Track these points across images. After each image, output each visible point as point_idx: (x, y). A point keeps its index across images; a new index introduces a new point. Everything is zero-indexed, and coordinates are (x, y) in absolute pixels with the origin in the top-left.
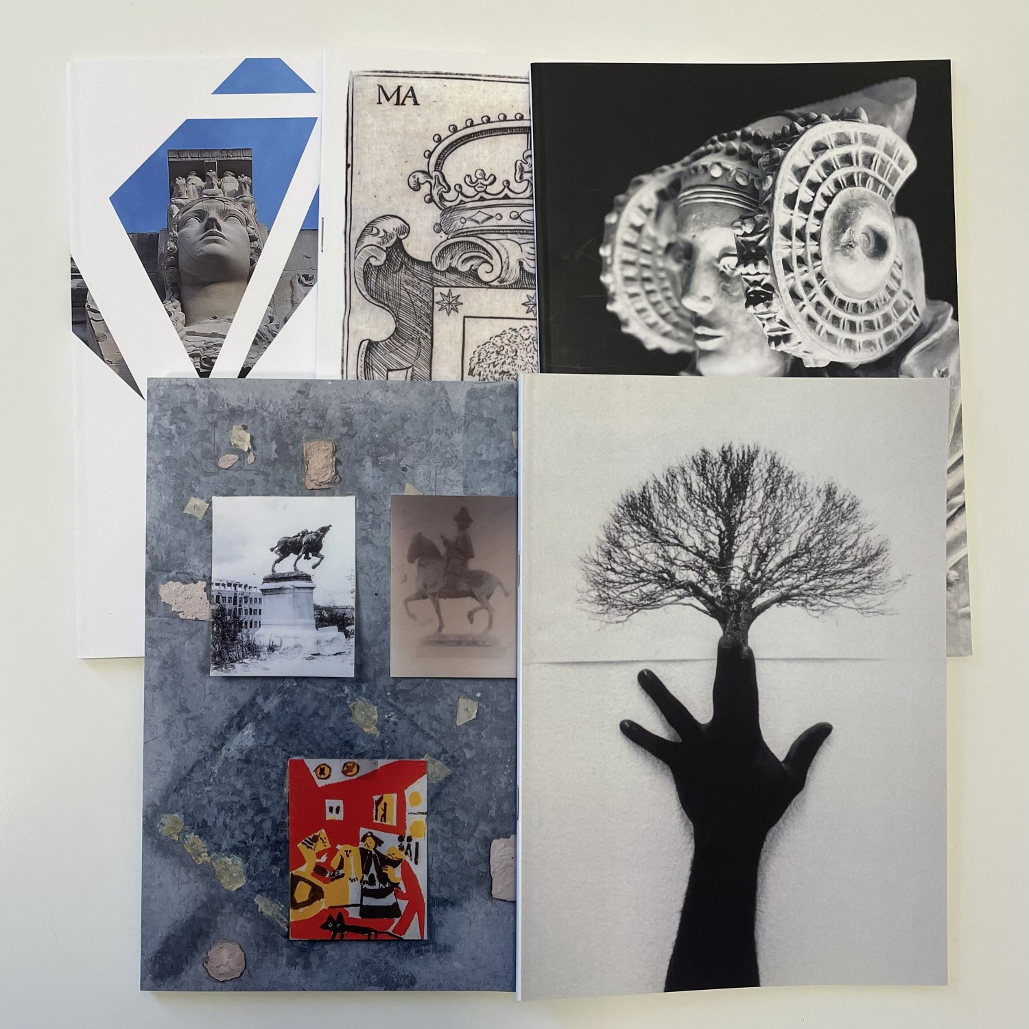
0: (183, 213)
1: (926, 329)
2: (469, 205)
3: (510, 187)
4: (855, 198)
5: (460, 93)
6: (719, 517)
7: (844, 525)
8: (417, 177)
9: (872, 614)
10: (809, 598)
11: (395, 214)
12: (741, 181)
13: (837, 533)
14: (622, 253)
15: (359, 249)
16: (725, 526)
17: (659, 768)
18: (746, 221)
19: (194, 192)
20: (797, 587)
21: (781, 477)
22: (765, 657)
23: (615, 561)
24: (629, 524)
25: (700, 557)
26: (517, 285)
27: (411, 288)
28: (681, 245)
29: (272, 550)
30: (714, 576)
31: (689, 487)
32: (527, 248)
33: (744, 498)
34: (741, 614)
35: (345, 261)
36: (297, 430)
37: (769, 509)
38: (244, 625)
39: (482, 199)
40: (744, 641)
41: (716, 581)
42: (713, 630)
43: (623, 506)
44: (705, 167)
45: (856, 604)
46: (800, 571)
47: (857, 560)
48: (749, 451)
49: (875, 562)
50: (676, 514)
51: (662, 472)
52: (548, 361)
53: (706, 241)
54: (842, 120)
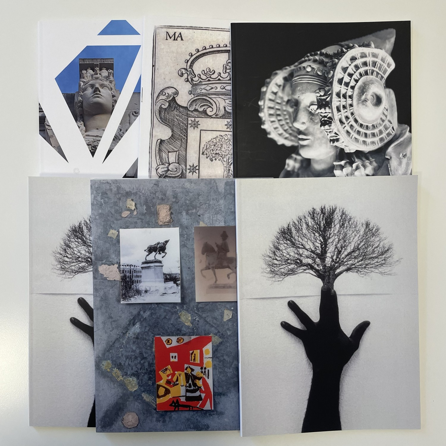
0: (85, 85)
1: (398, 136)
2: (203, 83)
3: (221, 75)
4: (368, 80)
5: (201, 35)
6: (321, 236)
7: (373, 238)
8: (182, 71)
9: (386, 275)
10: (359, 269)
11: (172, 87)
12: (319, 73)
13: (371, 241)
14: (268, 104)
15: (157, 101)
16: (323, 240)
17: (297, 341)
18: (321, 90)
19: (89, 76)
20: (354, 264)
21: (346, 219)
22: (341, 294)
23: (277, 256)
24: (283, 240)
25: (313, 253)
26: (223, 117)
27: (179, 118)
28: (293, 100)
29: (145, 251)
30: (319, 261)
31: (307, 224)
32: (227, 101)
33: (331, 228)
34: (331, 277)
35: (152, 106)
36: (154, 201)
37: (342, 232)
38: (134, 282)
39: (209, 80)
40: (332, 288)
41: (320, 263)
42: (319, 283)
43: (280, 233)
44: (304, 67)
45: (379, 271)
46: (355, 258)
47: (379, 253)
48: (333, 208)
49: (387, 253)
50: (302, 235)
51: (296, 218)
52: (237, 149)
53: (304, 99)
54: (363, 47)
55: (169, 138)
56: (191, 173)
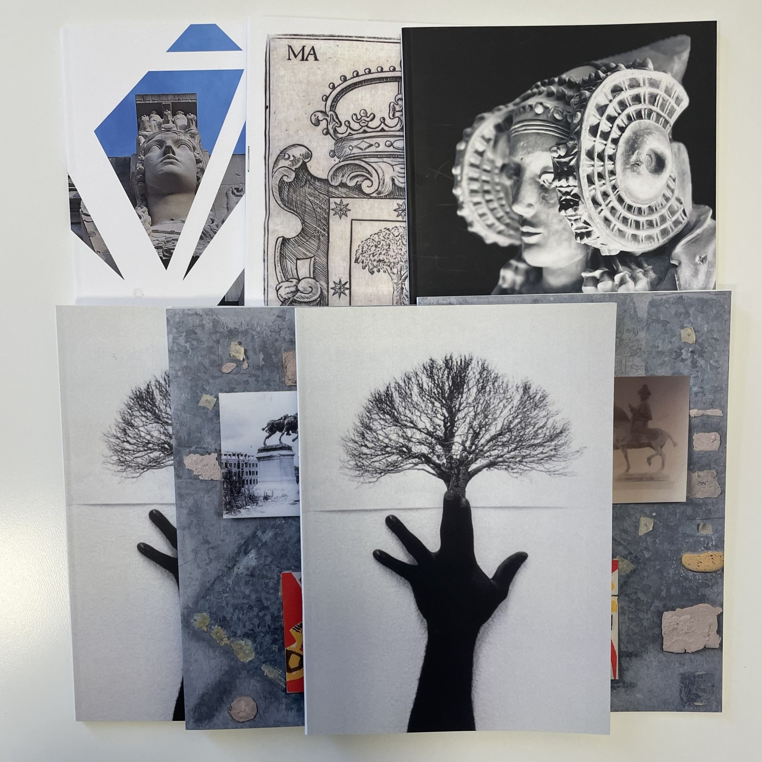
0: (148, 142)
1: (692, 226)
2: (355, 136)
3: (386, 122)
4: (642, 128)
5: (349, 51)
6: (444, 407)
7: (536, 412)
8: (317, 116)
9: (557, 475)
10: (511, 464)
11: (301, 144)
12: (557, 116)
13: (531, 417)
14: (469, 172)
15: (275, 170)
16: (448, 413)
17: (401, 583)
18: (560, 146)
19: (155, 127)
20: (502, 456)
21: (489, 378)
22: (478, 506)
23: (367, 440)
24: (377, 414)
25: (430, 436)
26: (390, 196)
27: (313, 199)
28: (512, 165)
29: (263, 429)
30: (440, 449)
31: (421, 386)
32: (397, 168)
33: (462, 393)
34: (460, 476)
35: (266, 179)
36: (277, 344)
37: (481, 401)
38: (245, 482)
39: (365, 132)
40: (462, 495)
41: (442, 453)
42: (441, 487)
43: (372, 401)
44: (531, 106)
45: (545, 468)
46: (504, 445)
47: (546, 437)
48: (465, 359)
49: (560, 438)
50: (412, 406)
51: (400, 376)
52: (415, 253)
53: (531, 162)
54: (635, 68)
55: (297, 234)
56: (337, 295)
